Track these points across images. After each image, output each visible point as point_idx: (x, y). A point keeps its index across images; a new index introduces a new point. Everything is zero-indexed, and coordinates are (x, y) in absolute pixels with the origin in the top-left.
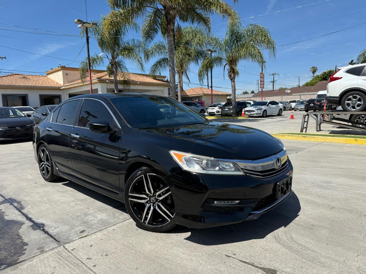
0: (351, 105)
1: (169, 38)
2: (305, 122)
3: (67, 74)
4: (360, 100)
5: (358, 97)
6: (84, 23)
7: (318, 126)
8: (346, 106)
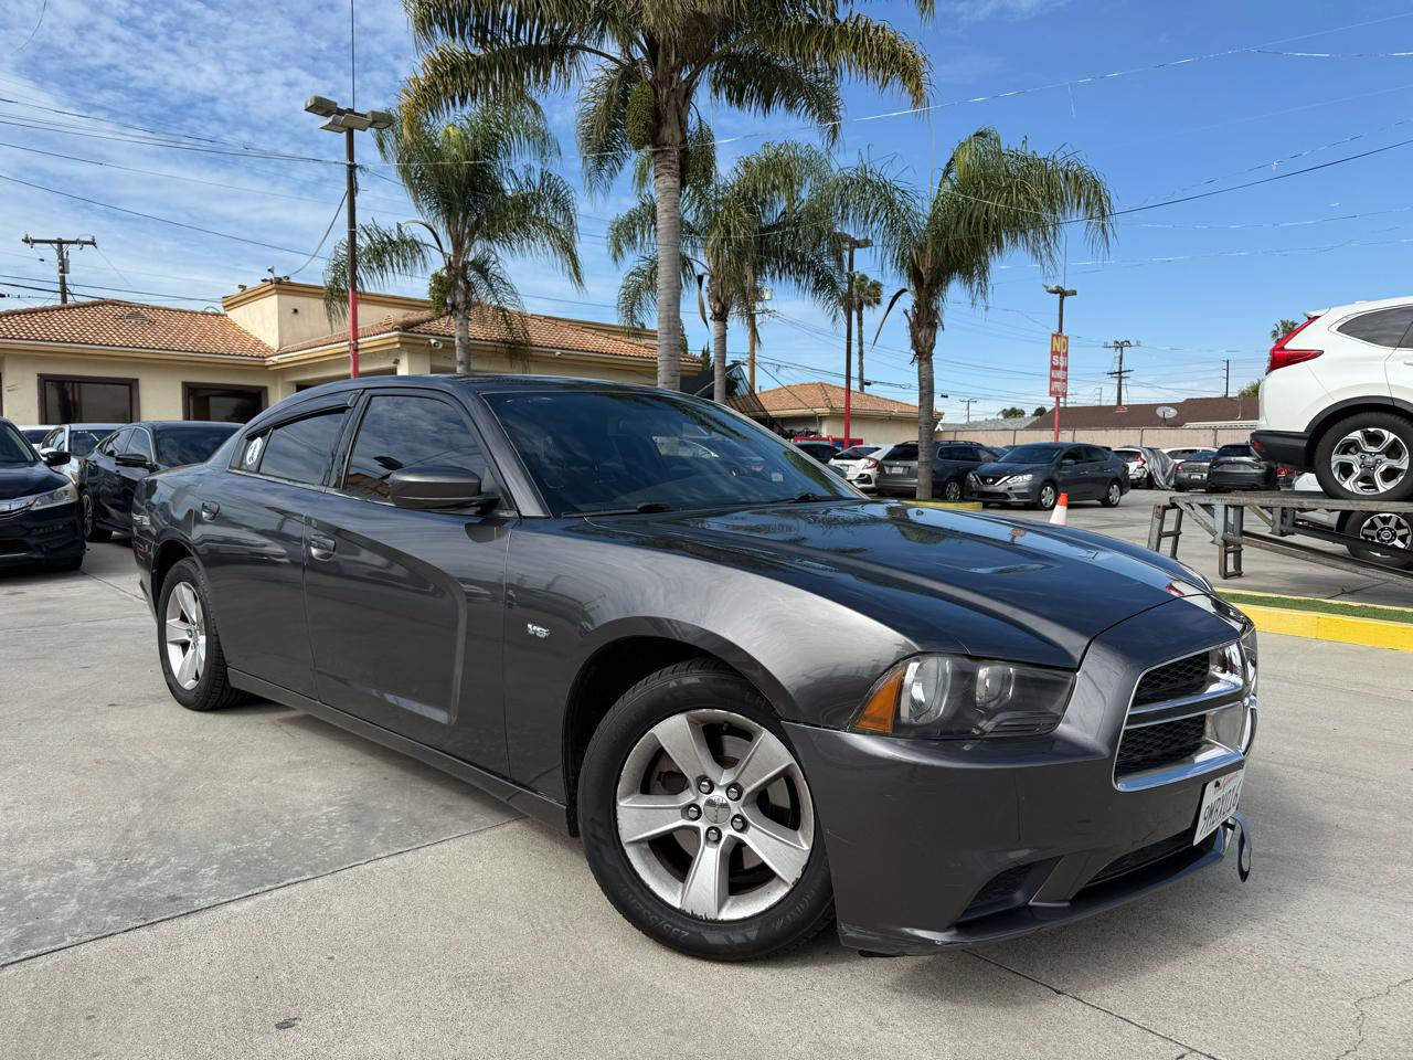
0: (1357, 470)
1: (660, 178)
2: (1161, 535)
3: (296, 311)
4: (1393, 451)
5: (1389, 436)
6: (340, 112)
7: (1231, 556)
8: (1336, 476)
